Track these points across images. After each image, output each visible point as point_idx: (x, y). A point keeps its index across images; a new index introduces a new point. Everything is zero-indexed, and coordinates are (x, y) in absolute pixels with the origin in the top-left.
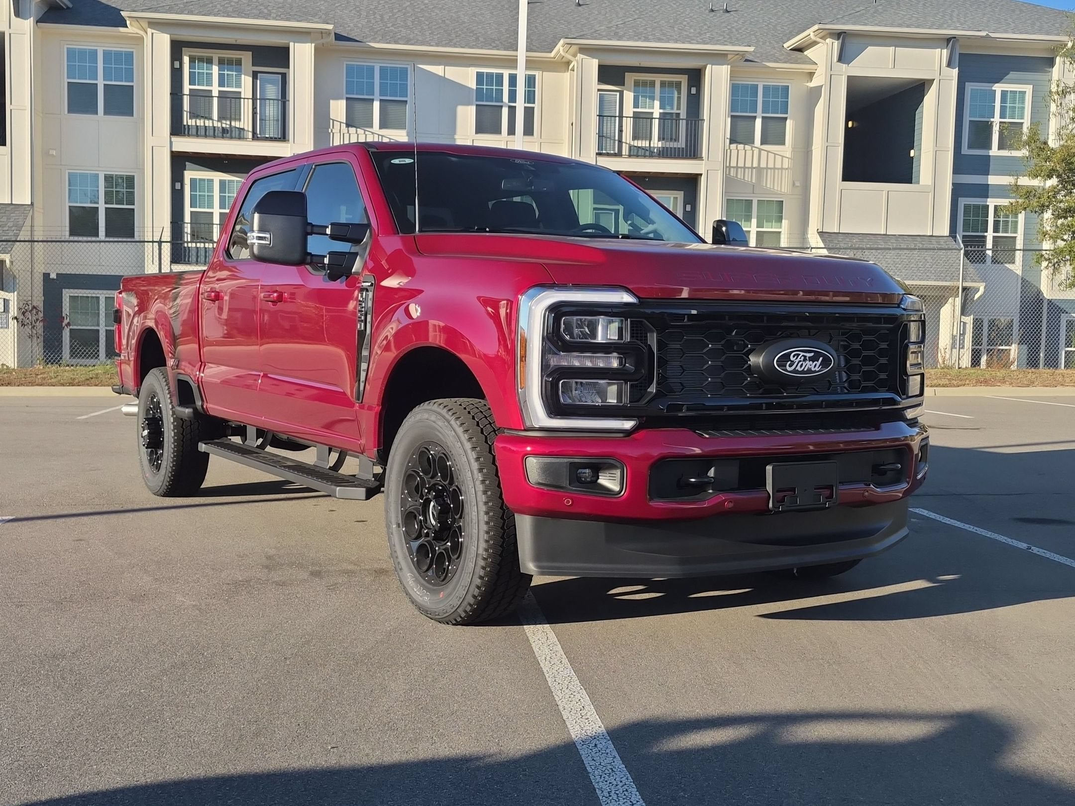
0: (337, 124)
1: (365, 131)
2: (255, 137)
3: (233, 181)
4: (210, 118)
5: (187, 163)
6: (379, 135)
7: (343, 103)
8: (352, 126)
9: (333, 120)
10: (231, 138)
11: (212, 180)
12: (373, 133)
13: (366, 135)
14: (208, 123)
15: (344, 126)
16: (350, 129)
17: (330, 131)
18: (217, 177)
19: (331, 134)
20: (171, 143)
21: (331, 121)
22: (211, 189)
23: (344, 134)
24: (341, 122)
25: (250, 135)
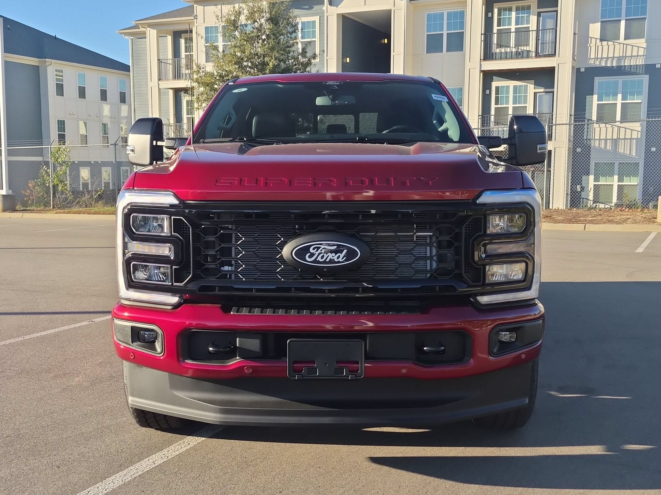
0: (593, 40)
1: (614, 42)
2: (537, 55)
3: (522, 86)
4: (509, 47)
5: (494, 77)
6: (624, 44)
7: (599, 25)
8: (605, 40)
9: (591, 38)
10: (522, 58)
11: (509, 86)
12: (620, 43)
13: (615, 45)
14: (508, 50)
15: (598, 41)
16: (603, 42)
17: (588, 45)
18: (512, 84)
19: (589, 47)
20: (481, 65)
21: (590, 38)
22: (508, 92)
23: (598, 46)
24: (596, 39)
25: (534, 54)
